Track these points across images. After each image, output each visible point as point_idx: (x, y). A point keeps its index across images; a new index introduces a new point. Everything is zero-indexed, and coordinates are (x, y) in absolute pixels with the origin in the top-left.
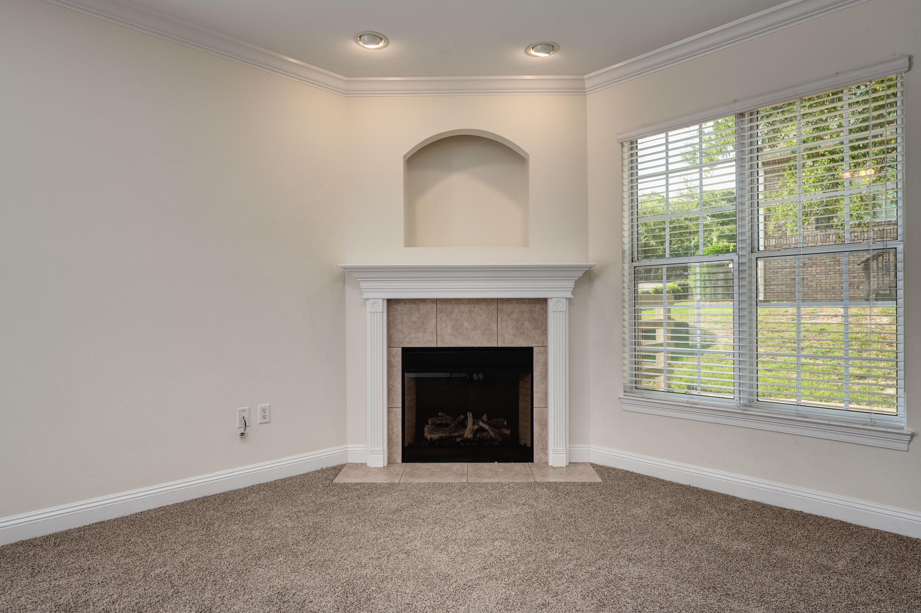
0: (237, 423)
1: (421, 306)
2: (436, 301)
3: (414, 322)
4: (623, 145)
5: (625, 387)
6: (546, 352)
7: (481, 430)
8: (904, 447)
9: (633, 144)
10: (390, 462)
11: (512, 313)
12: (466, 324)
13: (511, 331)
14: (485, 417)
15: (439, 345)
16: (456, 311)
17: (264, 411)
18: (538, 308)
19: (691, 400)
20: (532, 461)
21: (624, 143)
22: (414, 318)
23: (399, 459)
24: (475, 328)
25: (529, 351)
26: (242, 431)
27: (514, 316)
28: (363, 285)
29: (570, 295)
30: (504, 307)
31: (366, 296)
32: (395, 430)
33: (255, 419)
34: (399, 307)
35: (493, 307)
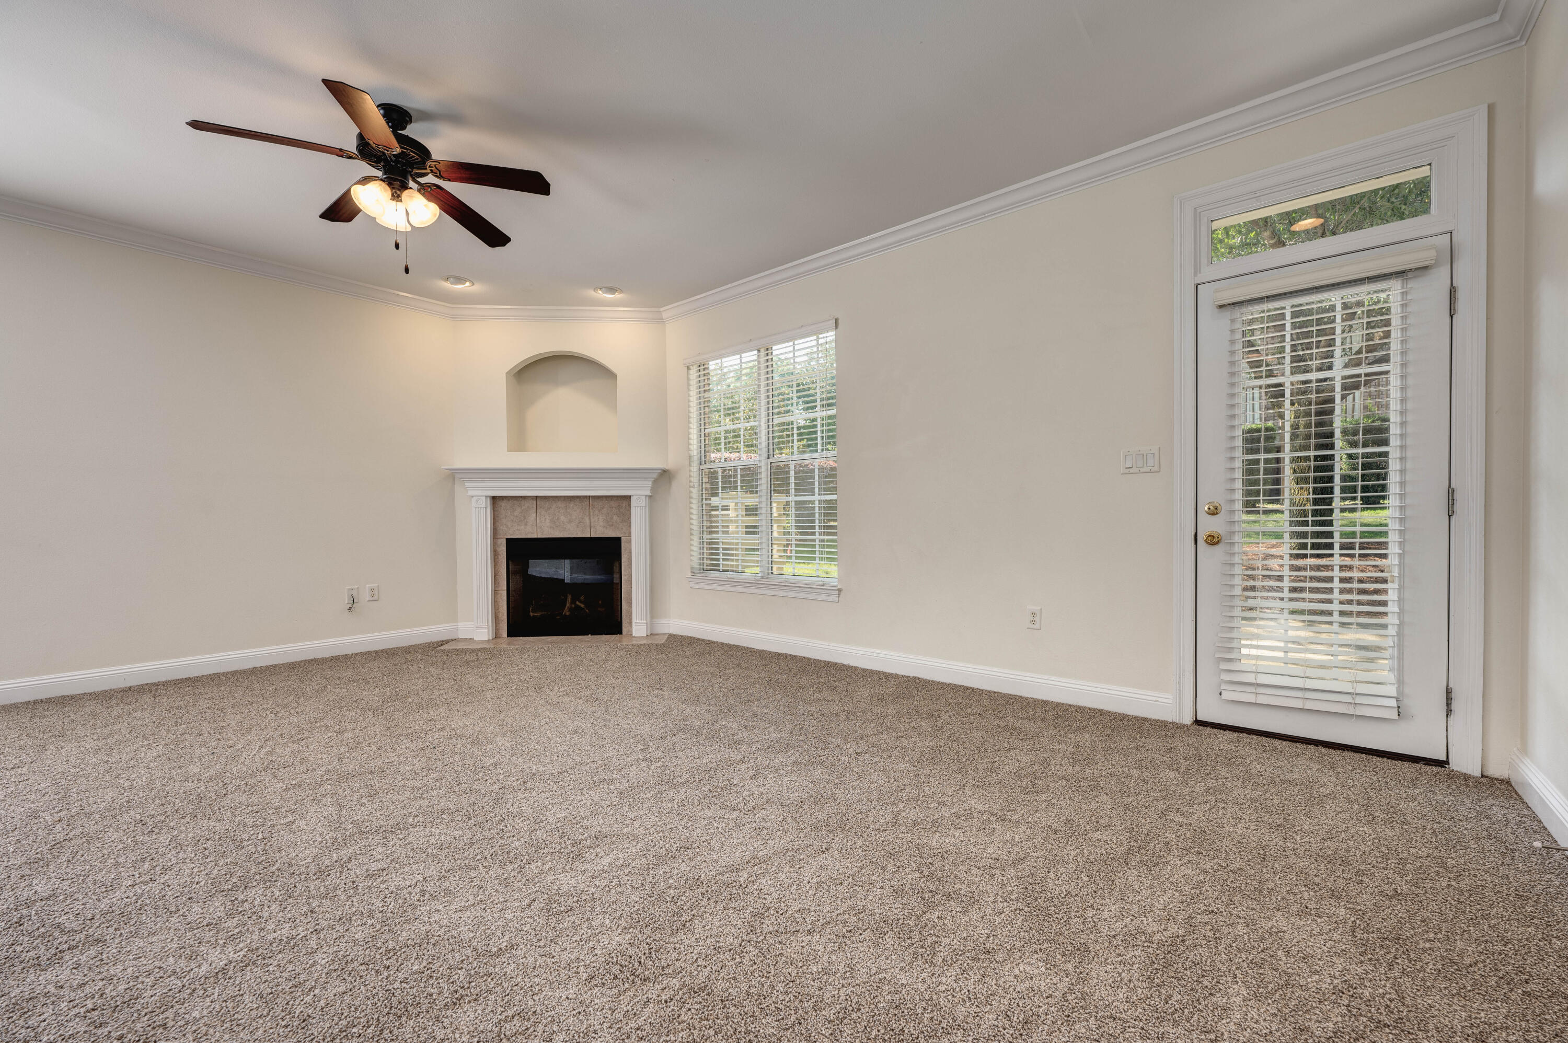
0: (346, 600)
1: (523, 503)
2: (536, 498)
3: (517, 516)
4: (688, 368)
5: (692, 568)
6: (630, 542)
7: (578, 607)
8: (836, 599)
9: (702, 367)
10: (497, 636)
11: (603, 508)
12: (562, 518)
13: (601, 524)
14: (582, 598)
15: (539, 536)
16: (554, 507)
17: (372, 590)
18: (624, 504)
19: (729, 576)
20: (621, 633)
21: (691, 367)
22: (516, 513)
23: (505, 634)
24: (570, 522)
25: (619, 540)
26: (350, 606)
27: (605, 511)
28: (467, 484)
29: (648, 493)
30: (595, 503)
31: (470, 493)
32: (501, 609)
33: (365, 596)
34: (503, 504)
35: (586, 503)
